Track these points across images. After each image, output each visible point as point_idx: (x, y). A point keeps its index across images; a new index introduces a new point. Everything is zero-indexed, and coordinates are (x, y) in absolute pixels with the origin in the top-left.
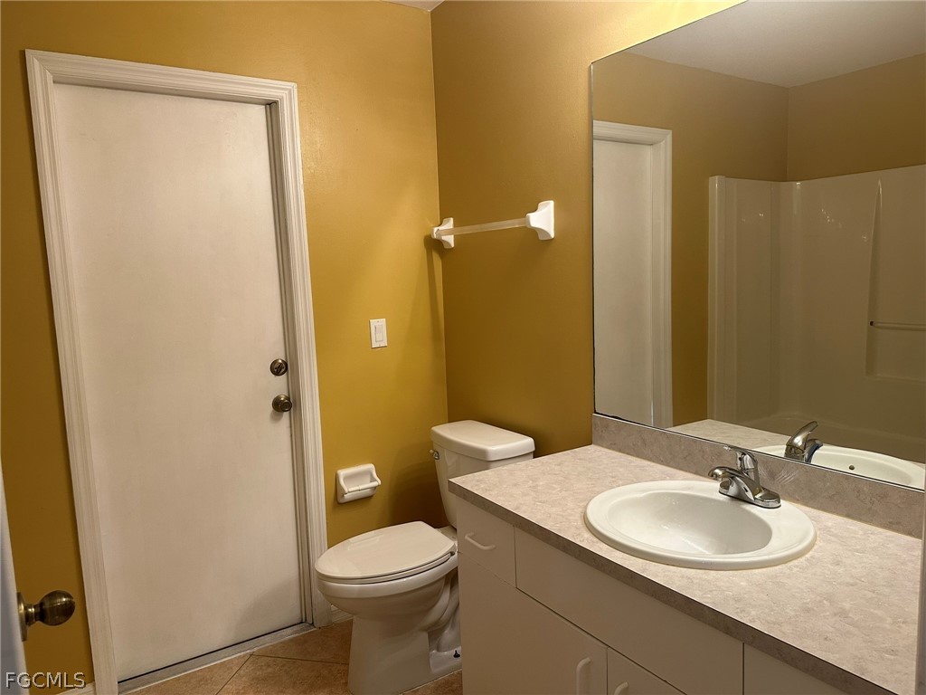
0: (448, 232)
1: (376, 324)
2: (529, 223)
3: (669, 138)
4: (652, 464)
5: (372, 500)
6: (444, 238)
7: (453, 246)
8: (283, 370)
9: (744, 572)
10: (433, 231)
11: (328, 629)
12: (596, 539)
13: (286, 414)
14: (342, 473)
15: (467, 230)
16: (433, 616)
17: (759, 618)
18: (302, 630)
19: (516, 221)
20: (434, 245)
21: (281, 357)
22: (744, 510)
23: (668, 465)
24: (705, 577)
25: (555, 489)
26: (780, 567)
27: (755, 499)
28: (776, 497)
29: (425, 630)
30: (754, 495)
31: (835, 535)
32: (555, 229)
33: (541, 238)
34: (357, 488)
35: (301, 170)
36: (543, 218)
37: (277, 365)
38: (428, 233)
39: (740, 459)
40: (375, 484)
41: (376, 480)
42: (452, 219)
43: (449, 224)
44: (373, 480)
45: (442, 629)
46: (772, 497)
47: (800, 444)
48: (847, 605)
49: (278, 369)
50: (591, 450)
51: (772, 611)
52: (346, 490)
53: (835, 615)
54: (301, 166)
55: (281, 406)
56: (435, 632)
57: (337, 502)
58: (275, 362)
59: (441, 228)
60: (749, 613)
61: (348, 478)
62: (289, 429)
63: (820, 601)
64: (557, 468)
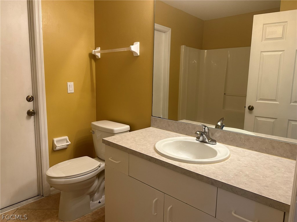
0: (98, 52)
1: (70, 84)
2: (131, 50)
3: (170, 31)
4: (172, 132)
5: (67, 150)
6: (97, 54)
7: (100, 57)
8: (32, 100)
9: (212, 164)
10: (92, 51)
11: (49, 197)
12: (160, 156)
13: (33, 117)
14: (55, 140)
15: (106, 51)
16: (92, 189)
17: (223, 179)
18: (39, 198)
19: (125, 48)
20: (93, 57)
21: (31, 95)
22: (205, 145)
23: (177, 132)
24: (200, 166)
25: (142, 141)
26: (223, 162)
27: (209, 142)
28: (215, 141)
29: (88, 194)
30: (208, 141)
31: (235, 152)
32: (140, 53)
33: (135, 55)
34: (61, 145)
35: (41, 22)
36: (136, 48)
37: (29, 98)
38: (90, 52)
39: (204, 129)
40: (68, 143)
41: (69, 142)
42: (100, 48)
43: (99, 49)
44: (67, 142)
45: (94, 194)
46: (214, 141)
47: (220, 125)
48: (247, 173)
49: (29, 99)
50: (151, 129)
51: (226, 176)
52: (57, 146)
53: (245, 176)
54: (41, 21)
55: (30, 114)
56: (92, 195)
57: (53, 150)
58: (28, 96)
59: (95, 50)
60: (219, 177)
61: (57, 141)
62: (34, 123)
63: (239, 172)
64: (140, 134)
